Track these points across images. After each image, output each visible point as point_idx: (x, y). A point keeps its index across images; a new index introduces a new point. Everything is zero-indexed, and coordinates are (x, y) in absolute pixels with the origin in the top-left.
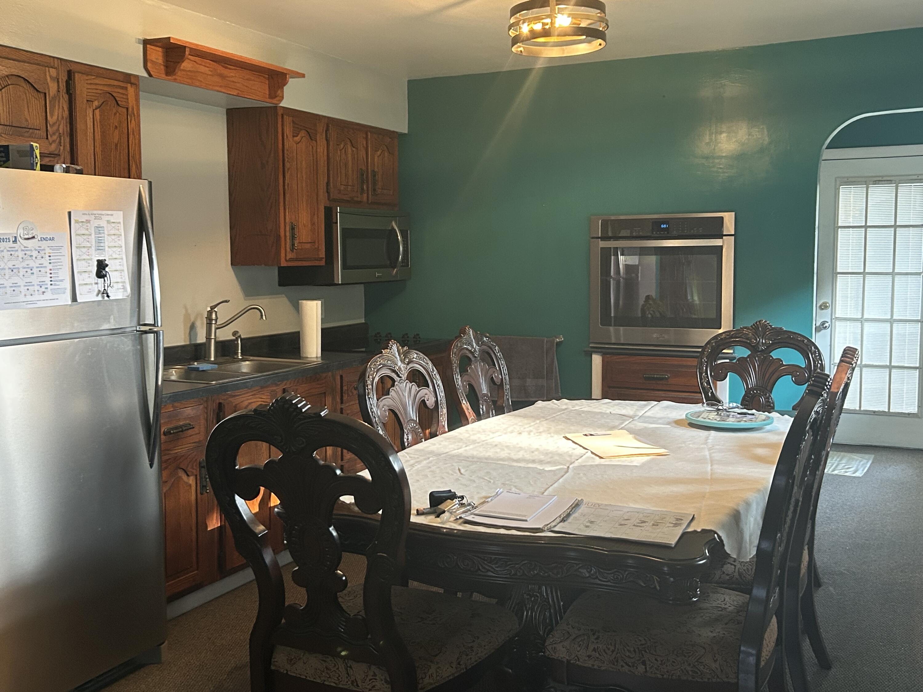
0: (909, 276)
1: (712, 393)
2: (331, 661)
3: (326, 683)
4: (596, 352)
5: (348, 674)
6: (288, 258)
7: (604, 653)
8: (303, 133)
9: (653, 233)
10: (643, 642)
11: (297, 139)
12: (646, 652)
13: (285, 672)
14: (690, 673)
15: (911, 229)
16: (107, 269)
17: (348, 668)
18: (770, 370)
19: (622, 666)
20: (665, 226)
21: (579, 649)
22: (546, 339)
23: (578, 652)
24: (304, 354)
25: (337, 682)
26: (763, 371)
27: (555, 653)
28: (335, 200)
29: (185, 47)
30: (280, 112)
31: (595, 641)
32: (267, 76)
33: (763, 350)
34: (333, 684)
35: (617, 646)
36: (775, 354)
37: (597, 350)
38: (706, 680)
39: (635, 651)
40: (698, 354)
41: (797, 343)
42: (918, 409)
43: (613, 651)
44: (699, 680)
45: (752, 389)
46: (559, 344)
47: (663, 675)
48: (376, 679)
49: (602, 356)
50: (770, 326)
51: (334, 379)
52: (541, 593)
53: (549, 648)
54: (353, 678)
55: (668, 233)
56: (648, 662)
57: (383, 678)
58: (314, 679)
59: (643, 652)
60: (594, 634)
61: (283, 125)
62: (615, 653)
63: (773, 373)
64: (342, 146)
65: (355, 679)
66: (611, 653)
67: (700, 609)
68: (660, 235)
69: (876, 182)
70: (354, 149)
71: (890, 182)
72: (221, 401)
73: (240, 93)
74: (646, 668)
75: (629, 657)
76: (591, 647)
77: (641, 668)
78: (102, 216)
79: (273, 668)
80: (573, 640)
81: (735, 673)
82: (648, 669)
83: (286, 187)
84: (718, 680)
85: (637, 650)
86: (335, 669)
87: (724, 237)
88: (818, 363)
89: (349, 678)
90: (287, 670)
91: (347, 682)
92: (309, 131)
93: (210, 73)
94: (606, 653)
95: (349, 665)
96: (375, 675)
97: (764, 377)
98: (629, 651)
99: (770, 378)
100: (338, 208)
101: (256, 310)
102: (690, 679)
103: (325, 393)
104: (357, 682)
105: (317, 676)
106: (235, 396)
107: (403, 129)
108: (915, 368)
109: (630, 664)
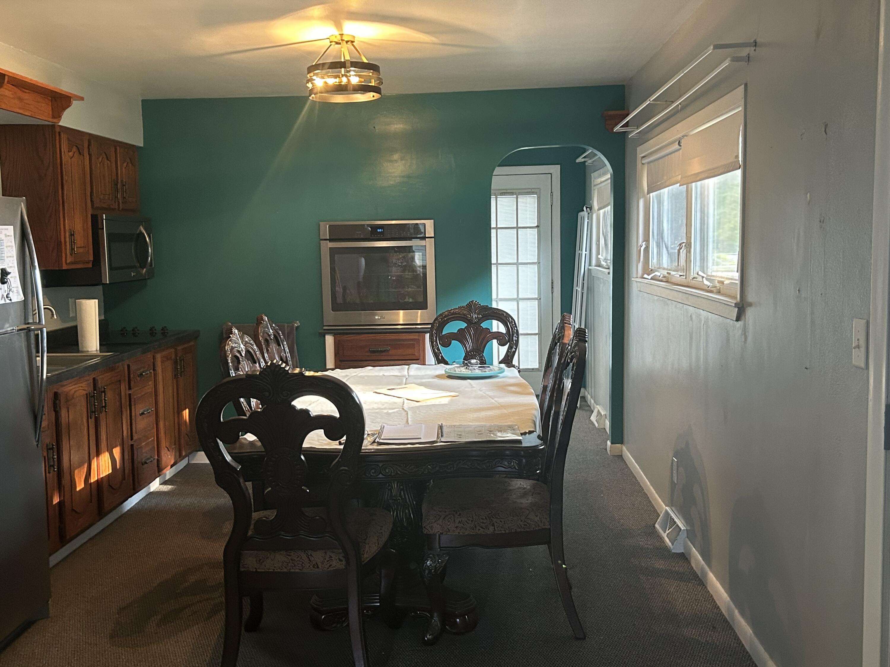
0: (528, 265)
1: (442, 356)
2: (294, 554)
3: (291, 570)
4: (329, 333)
5: (310, 560)
6: (68, 262)
7: (467, 524)
8: (74, 149)
9: (371, 236)
10: (490, 512)
11: (71, 154)
12: (493, 518)
13: (254, 570)
14: (523, 526)
15: (528, 229)
16: (9, 277)
17: (310, 557)
18: (482, 337)
19: (479, 530)
20: (380, 230)
21: (449, 524)
22: (286, 325)
23: (449, 525)
24: (86, 348)
25: (301, 568)
26: (477, 337)
27: (432, 530)
28: (98, 208)
29: (4, 75)
30: (58, 130)
31: (459, 517)
32: (50, 98)
33: (476, 322)
34: (297, 571)
35: (474, 518)
36: (484, 325)
37: (329, 331)
38: (532, 529)
39: (486, 518)
40: (429, 330)
41: (498, 316)
42: (539, 365)
43: (472, 521)
44: (528, 530)
45: (470, 351)
46: (297, 328)
47: (505, 531)
48: (332, 560)
49: (333, 336)
50: (479, 304)
51: (124, 368)
52: (401, 497)
53: (428, 527)
54: (314, 563)
55: (383, 236)
56: (496, 524)
57: (337, 558)
58: (281, 570)
59: (492, 518)
60: (456, 513)
61: (60, 142)
62: (474, 522)
63: (483, 339)
64: (100, 159)
65: (316, 563)
66: (471, 522)
67: (510, 490)
68: (377, 238)
69: (502, 194)
70: (108, 162)
71: (512, 194)
72: (56, 390)
73: (33, 114)
74: (495, 529)
75: (483, 523)
76: (457, 521)
77: (491, 529)
78: (2, 231)
79: (242, 570)
80: (444, 518)
81: (549, 522)
82: (496, 528)
83: (65, 197)
84: (540, 528)
85: (487, 517)
86: (299, 559)
87: (426, 239)
88: (515, 329)
89: (311, 563)
90: (256, 569)
91: (309, 566)
92: (78, 147)
93: (12, 96)
94: (468, 523)
95: (309, 554)
96: (331, 557)
97: (478, 341)
98: (483, 519)
99: (482, 343)
100: (104, 215)
101: (49, 311)
102: (523, 530)
103: (120, 381)
104: (317, 564)
105: (284, 568)
106: (64, 386)
107: (140, 143)
108: (536, 334)
109: (484, 527)
